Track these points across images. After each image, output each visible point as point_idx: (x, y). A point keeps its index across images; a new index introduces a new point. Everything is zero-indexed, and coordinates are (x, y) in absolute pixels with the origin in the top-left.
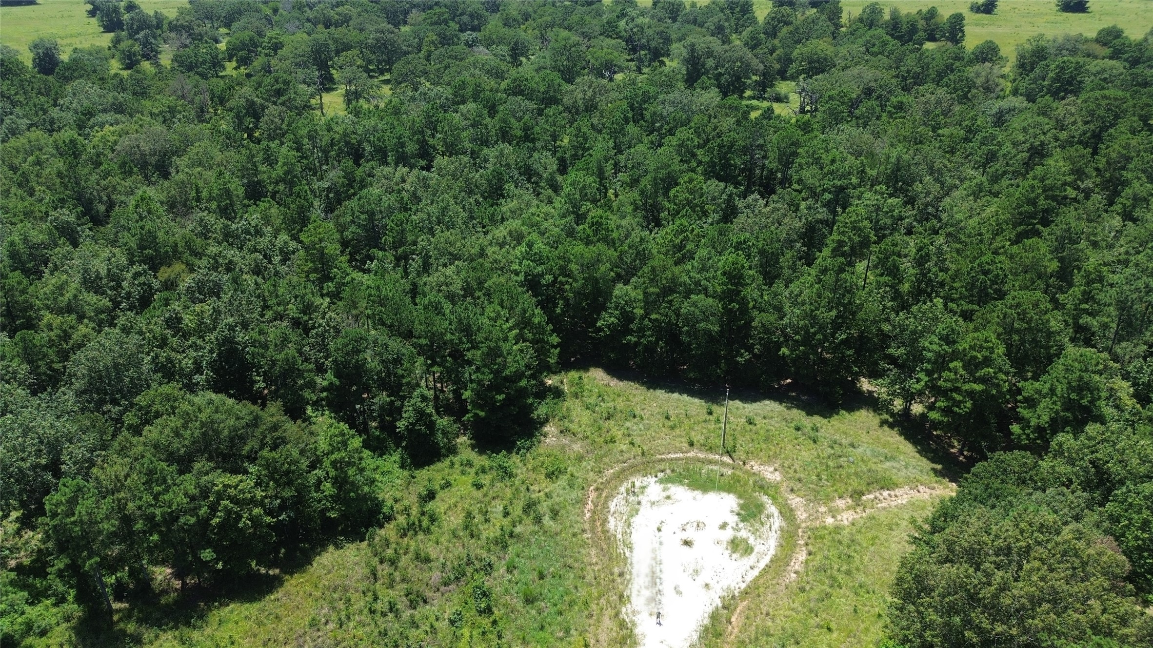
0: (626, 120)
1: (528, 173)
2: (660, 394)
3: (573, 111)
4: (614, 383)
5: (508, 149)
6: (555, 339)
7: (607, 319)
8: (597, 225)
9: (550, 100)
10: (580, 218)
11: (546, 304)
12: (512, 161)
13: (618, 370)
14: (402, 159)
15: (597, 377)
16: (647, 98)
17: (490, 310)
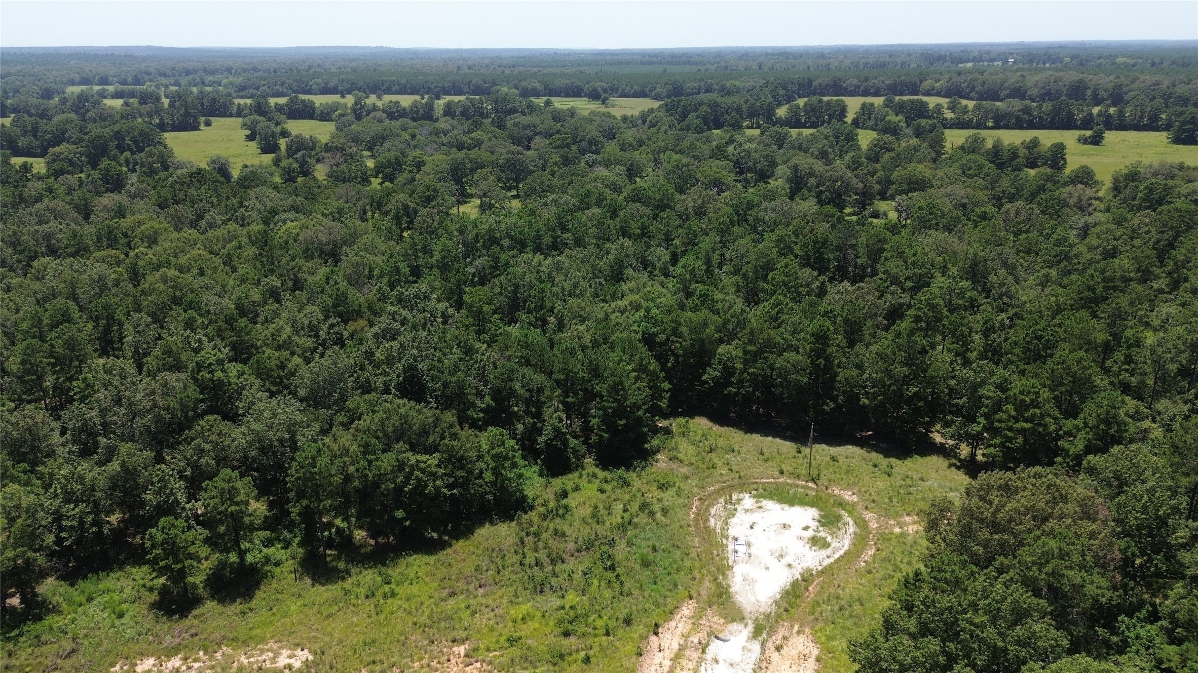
0: (732, 223)
1: (645, 264)
2: (756, 437)
3: (684, 217)
4: (716, 428)
5: (627, 242)
6: (666, 385)
7: (711, 374)
8: (704, 297)
9: (663, 205)
10: (689, 295)
11: (661, 358)
12: (631, 251)
13: (720, 418)
14: (538, 249)
15: (701, 423)
16: (750, 206)
17: (614, 356)
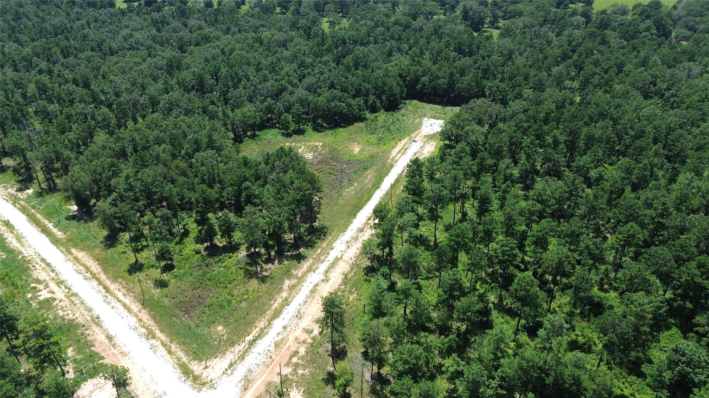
0: (432, 34)
1: (400, 50)
2: (431, 105)
3: (415, 30)
4: (420, 103)
5: (394, 42)
6: (405, 89)
7: (419, 86)
8: (418, 62)
9: (407, 27)
10: (414, 61)
11: (404, 81)
12: (395, 45)
13: (421, 100)
14: (362, 44)
15: (416, 101)
16: (440, 27)
17: (390, 80)
